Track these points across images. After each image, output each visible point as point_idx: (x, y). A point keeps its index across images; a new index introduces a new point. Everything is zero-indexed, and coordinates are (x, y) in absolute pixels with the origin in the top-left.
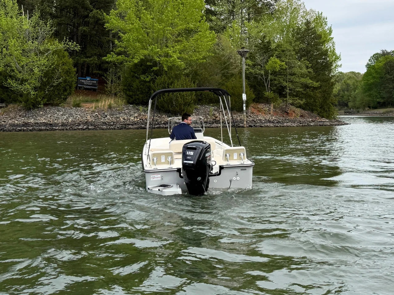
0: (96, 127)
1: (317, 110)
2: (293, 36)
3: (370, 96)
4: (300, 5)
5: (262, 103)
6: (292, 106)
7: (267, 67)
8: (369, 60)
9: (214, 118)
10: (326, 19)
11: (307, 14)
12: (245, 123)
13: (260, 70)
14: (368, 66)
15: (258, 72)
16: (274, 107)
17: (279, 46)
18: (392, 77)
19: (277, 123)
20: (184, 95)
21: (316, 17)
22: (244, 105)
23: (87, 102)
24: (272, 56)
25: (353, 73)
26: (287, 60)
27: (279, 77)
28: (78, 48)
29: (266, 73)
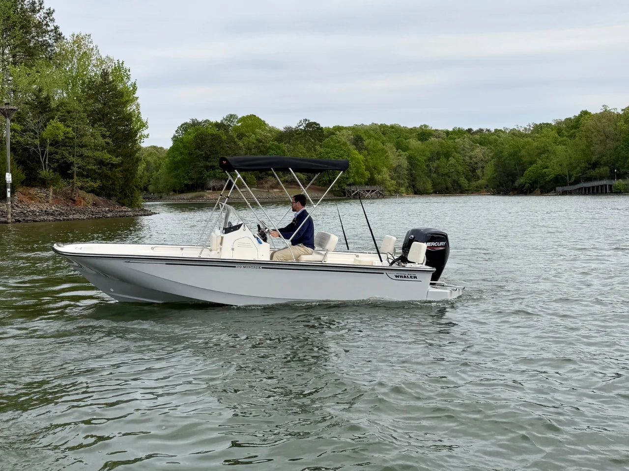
1: (116, 196)
2: (83, 91)
3: (176, 176)
4: (92, 49)
5: (36, 186)
6: (82, 191)
7: (44, 134)
8: (176, 131)
10: (129, 71)
11: (102, 62)
12: (9, 216)
13: (33, 138)
14: (175, 139)
15: (30, 141)
16: (55, 193)
17: (62, 104)
18: (203, 153)
19: (59, 214)
21: (115, 67)
22: (9, 190)
24: (53, 118)
25: (155, 147)
26: (75, 125)
27: (63, 149)
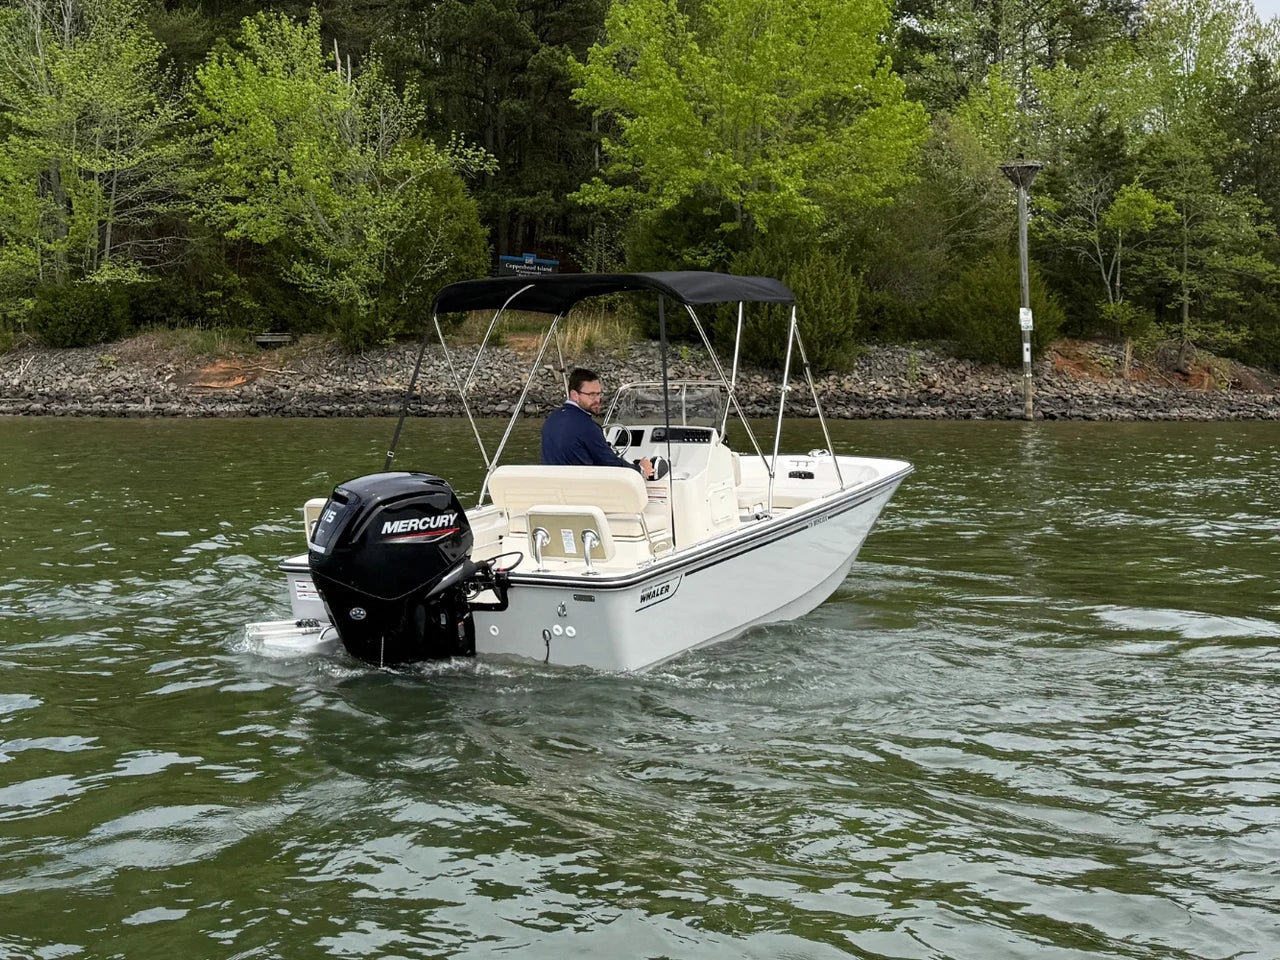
0: (548, 408)
2: (1207, 112)
5: (1094, 339)
6: (1203, 352)
7: (1109, 219)
9: (925, 387)
11: (1262, 34)
12: (1030, 404)
13: (1084, 229)
15: (1077, 235)
16: (1136, 354)
17: (1153, 145)
19: (1147, 406)
20: (820, 311)
22: (1027, 346)
23: (523, 329)
24: (1129, 181)
26: (1182, 196)
27: (1154, 251)
28: (492, 166)
29: (1108, 241)
